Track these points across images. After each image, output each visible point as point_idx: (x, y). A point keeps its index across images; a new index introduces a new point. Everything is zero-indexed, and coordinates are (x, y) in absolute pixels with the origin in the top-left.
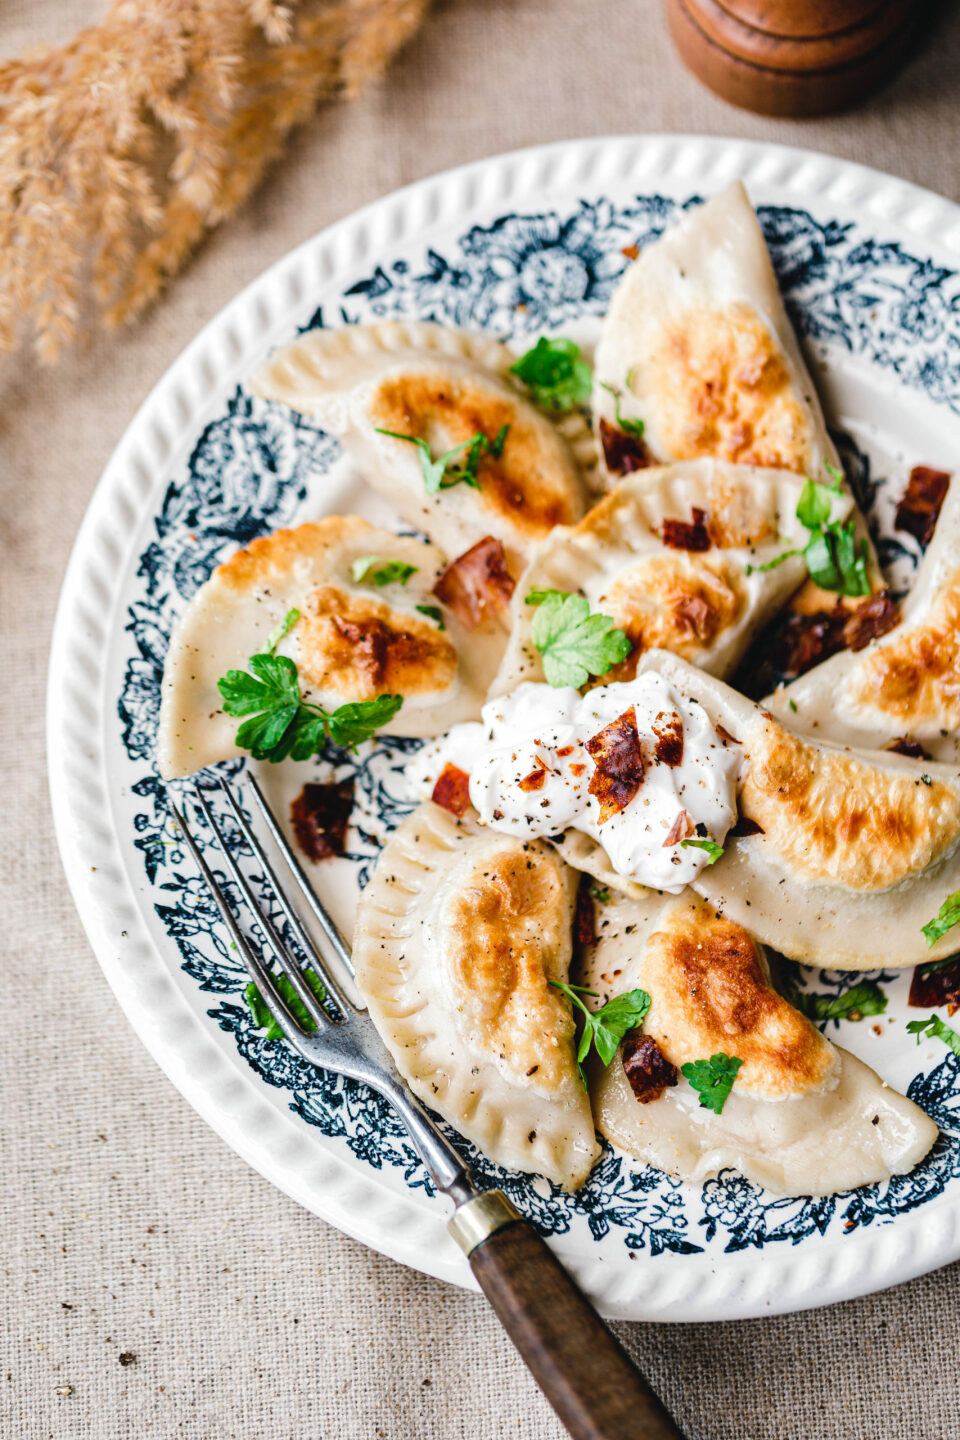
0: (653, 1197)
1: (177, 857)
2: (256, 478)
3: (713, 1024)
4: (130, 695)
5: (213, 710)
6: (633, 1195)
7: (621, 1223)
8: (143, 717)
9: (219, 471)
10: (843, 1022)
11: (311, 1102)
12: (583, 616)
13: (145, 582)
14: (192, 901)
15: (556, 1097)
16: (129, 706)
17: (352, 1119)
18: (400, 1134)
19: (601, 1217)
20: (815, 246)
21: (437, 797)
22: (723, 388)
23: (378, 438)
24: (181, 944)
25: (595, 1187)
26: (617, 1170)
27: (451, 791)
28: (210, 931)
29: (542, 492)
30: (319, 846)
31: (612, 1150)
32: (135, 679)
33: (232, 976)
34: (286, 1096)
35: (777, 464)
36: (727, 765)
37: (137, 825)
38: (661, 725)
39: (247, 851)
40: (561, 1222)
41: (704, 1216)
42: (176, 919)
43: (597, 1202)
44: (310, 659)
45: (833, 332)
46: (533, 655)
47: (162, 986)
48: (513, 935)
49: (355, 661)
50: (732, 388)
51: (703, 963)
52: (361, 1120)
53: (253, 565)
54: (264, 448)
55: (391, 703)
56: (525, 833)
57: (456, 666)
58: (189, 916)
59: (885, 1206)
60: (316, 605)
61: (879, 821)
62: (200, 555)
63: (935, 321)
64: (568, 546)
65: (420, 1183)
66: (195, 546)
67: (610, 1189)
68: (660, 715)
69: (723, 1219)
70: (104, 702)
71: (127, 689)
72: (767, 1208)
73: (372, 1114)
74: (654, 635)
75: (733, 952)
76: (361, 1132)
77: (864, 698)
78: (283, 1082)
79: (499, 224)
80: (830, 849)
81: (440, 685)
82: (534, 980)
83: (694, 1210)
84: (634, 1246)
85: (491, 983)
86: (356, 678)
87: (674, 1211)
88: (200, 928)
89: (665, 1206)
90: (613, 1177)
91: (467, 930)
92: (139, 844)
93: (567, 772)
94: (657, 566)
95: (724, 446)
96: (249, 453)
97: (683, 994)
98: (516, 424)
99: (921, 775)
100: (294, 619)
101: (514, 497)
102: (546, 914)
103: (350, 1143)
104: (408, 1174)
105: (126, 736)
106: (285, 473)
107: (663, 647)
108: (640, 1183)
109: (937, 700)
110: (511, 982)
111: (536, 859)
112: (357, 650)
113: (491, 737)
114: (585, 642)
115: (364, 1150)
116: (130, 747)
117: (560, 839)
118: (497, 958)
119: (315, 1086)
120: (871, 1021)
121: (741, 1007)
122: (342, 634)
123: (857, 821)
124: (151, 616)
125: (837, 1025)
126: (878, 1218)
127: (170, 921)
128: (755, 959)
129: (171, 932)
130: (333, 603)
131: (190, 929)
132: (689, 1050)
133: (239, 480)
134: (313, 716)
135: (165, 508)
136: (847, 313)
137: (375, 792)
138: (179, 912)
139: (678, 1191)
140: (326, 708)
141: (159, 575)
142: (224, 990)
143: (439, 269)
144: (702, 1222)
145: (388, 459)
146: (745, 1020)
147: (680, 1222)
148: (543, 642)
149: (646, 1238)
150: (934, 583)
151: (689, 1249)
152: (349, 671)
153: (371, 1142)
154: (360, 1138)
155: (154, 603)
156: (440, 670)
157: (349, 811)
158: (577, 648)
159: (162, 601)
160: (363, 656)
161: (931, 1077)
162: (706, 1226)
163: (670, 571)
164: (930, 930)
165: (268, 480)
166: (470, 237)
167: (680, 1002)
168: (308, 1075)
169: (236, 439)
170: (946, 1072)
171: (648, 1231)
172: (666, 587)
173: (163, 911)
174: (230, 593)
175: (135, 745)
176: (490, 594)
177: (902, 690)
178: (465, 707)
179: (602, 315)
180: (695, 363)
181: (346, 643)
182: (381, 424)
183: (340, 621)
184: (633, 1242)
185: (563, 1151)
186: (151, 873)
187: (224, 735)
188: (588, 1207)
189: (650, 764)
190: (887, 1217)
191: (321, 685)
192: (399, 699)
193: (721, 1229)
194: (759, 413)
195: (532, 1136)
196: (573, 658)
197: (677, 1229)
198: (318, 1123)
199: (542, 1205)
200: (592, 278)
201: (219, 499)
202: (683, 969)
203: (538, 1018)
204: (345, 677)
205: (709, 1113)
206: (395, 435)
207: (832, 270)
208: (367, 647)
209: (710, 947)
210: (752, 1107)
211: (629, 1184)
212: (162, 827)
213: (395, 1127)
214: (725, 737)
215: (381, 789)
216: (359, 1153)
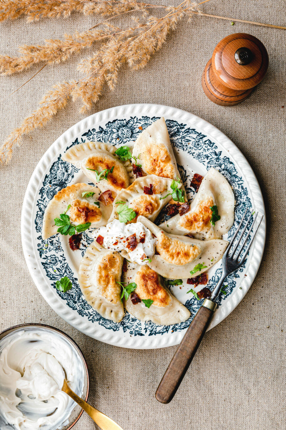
0: (135, 323)
1: (46, 252)
2: (64, 173)
3: (148, 292)
4: (37, 219)
5: (53, 225)
6: (132, 323)
7: (129, 329)
8: (40, 223)
9: (56, 172)
10: (174, 286)
11: (71, 303)
12: (127, 209)
13: (41, 195)
14: (49, 261)
15: (116, 305)
16: (37, 221)
17: (78, 306)
18: (88, 309)
19: (125, 327)
20: (178, 129)
21: (97, 241)
22: (157, 161)
23: (87, 170)
24: (46, 270)
25: (124, 321)
26: (129, 317)
27: (100, 240)
28: (52, 267)
29: (120, 180)
30: (74, 247)
31: (128, 313)
32: (38, 215)
33: (56, 277)
34: (66, 302)
35: (167, 177)
36: (153, 243)
37: (38, 246)
38: (141, 235)
39: (60, 250)
40: (118, 328)
41: (145, 328)
42: (45, 265)
43: (125, 324)
44: (72, 216)
45: (180, 147)
46: (117, 214)
47: (42, 279)
48: (109, 273)
49: (81, 216)
50: (159, 161)
51: (147, 279)
52: (80, 306)
53: (62, 195)
54: (65, 167)
55: (88, 224)
56: (113, 251)
57: (102, 216)
58: (48, 264)
59: (180, 328)
60: (74, 204)
61: (183, 254)
62: (52, 189)
63: (201, 146)
64: (125, 192)
65: (91, 320)
66: (51, 188)
67: (127, 321)
68: (141, 233)
69: (149, 328)
70: (32, 221)
71: (37, 218)
72: (157, 327)
73: (82, 305)
74: (141, 212)
75: (153, 277)
76: (80, 309)
77: (182, 226)
78: (65, 299)
79: (114, 121)
80: (173, 259)
81: (98, 220)
82: (113, 283)
83: (143, 327)
84: (131, 334)
85: (104, 283)
86: (82, 220)
87: (139, 326)
88: (50, 267)
89: (138, 325)
90: (128, 319)
91: (100, 273)
92: (38, 250)
93: (122, 242)
94: (142, 197)
95: (157, 172)
96: (62, 168)
97: (143, 286)
98: (115, 166)
99: (192, 244)
100: (70, 207)
101: (114, 181)
102: (116, 268)
103: (78, 311)
104: (89, 318)
105: (36, 227)
106: (69, 173)
107: (142, 215)
108: (134, 320)
109: (196, 227)
110: (108, 283)
111: (115, 256)
112: (82, 214)
113: (108, 231)
114: (127, 214)
115: (81, 313)
116: (37, 230)
117: (120, 252)
118: (106, 278)
119: (72, 299)
120: (179, 286)
121: (154, 289)
122: (79, 211)
123: (179, 253)
124: (42, 202)
125: (173, 286)
126: (178, 330)
127: (44, 266)
128: (157, 279)
129: (44, 268)
130: (78, 204)
131: (48, 267)
132: (143, 297)
133: (60, 174)
134: (73, 227)
135: (45, 180)
136: (183, 142)
137: (86, 236)
138: (46, 263)
139: (140, 322)
140: (75, 225)
141: (44, 194)
142: (54, 280)
143: (102, 130)
144: (145, 329)
145: (89, 174)
146: (155, 292)
147: (140, 329)
148: (119, 212)
149: (134, 332)
150: (197, 203)
151: (142, 335)
152: (80, 218)
153: (82, 311)
154: (80, 310)
155: (42, 200)
156: (98, 217)
157: (81, 240)
158: (125, 215)
159: (44, 199)
160: (83, 215)
161: (190, 301)
162: (145, 330)
163: (145, 199)
164: (191, 272)
165: (66, 174)
166: (108, 124)
167: (142, 287)
168: (70, 297)
169: (60, 166)
170: (193, 300)
171: (134, 330)
172: (144, 202)
173: (43, 264)
174: (57, 201)
175: (38, 229)
176: (109, 200)
177: (189, 225)
178: (103, 223)
179: (134, 141)
180: (152, 155)
181: (80, 213)
182: (88, 167)
183: (79, 208)
184: (131, 333)
185: (117, 314)
186: (41, 256)
187: (55, 230)
188: (123, 325)
189: (138, 243)
190: (180, 330)
191: (74, 221)
192: (90, 223)
193: (148, 331)
194: (164, 166)
195: (112, 311)
196: (124, 216)
197: (140, 330)
198: (72, 307)
199: (114, 325)
200: (132, 133)
201: (56, 178)
202: (143, 280)
203: (113, 290)
204: (79, 219)
205: (147, 308)
206: (91, 169)
207: (181, 134)
208: (84, 214)
209: (149, 275)
210: (155, 308)
211: (131, 320)
212: (43, 246)
213: (87, 308)
214: (154, 236)
215: (87, 235)
216: (79, 313)
